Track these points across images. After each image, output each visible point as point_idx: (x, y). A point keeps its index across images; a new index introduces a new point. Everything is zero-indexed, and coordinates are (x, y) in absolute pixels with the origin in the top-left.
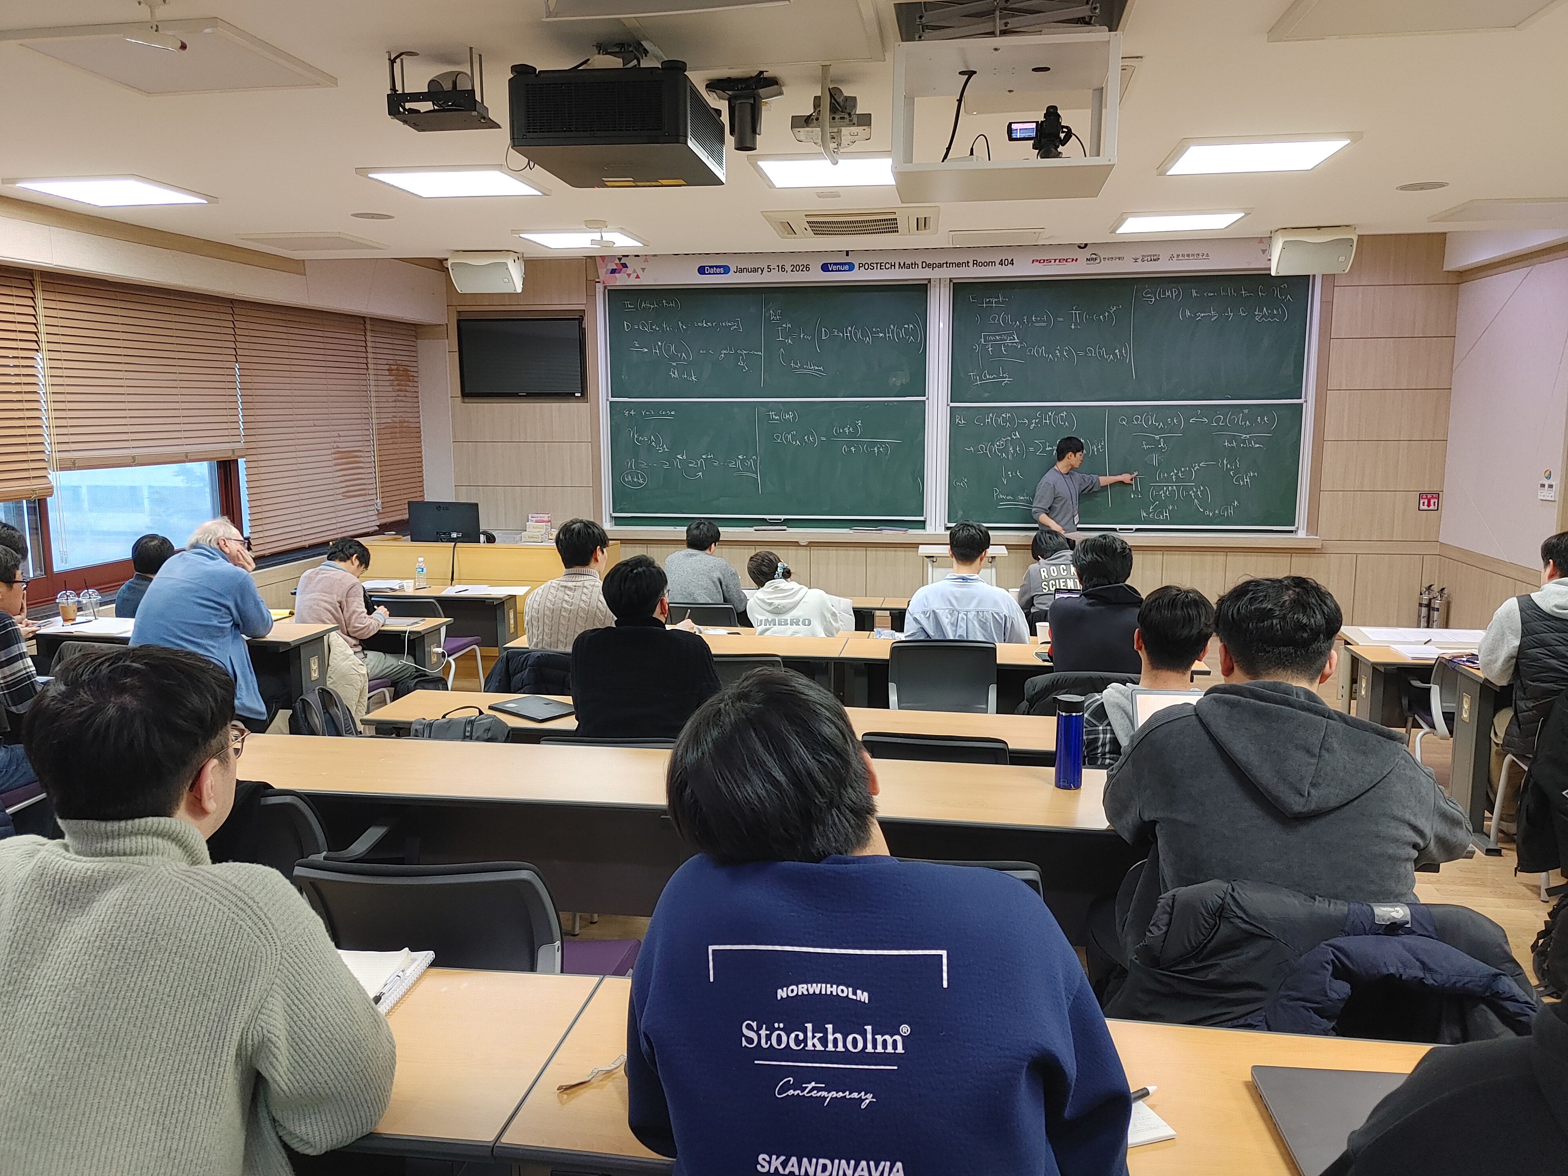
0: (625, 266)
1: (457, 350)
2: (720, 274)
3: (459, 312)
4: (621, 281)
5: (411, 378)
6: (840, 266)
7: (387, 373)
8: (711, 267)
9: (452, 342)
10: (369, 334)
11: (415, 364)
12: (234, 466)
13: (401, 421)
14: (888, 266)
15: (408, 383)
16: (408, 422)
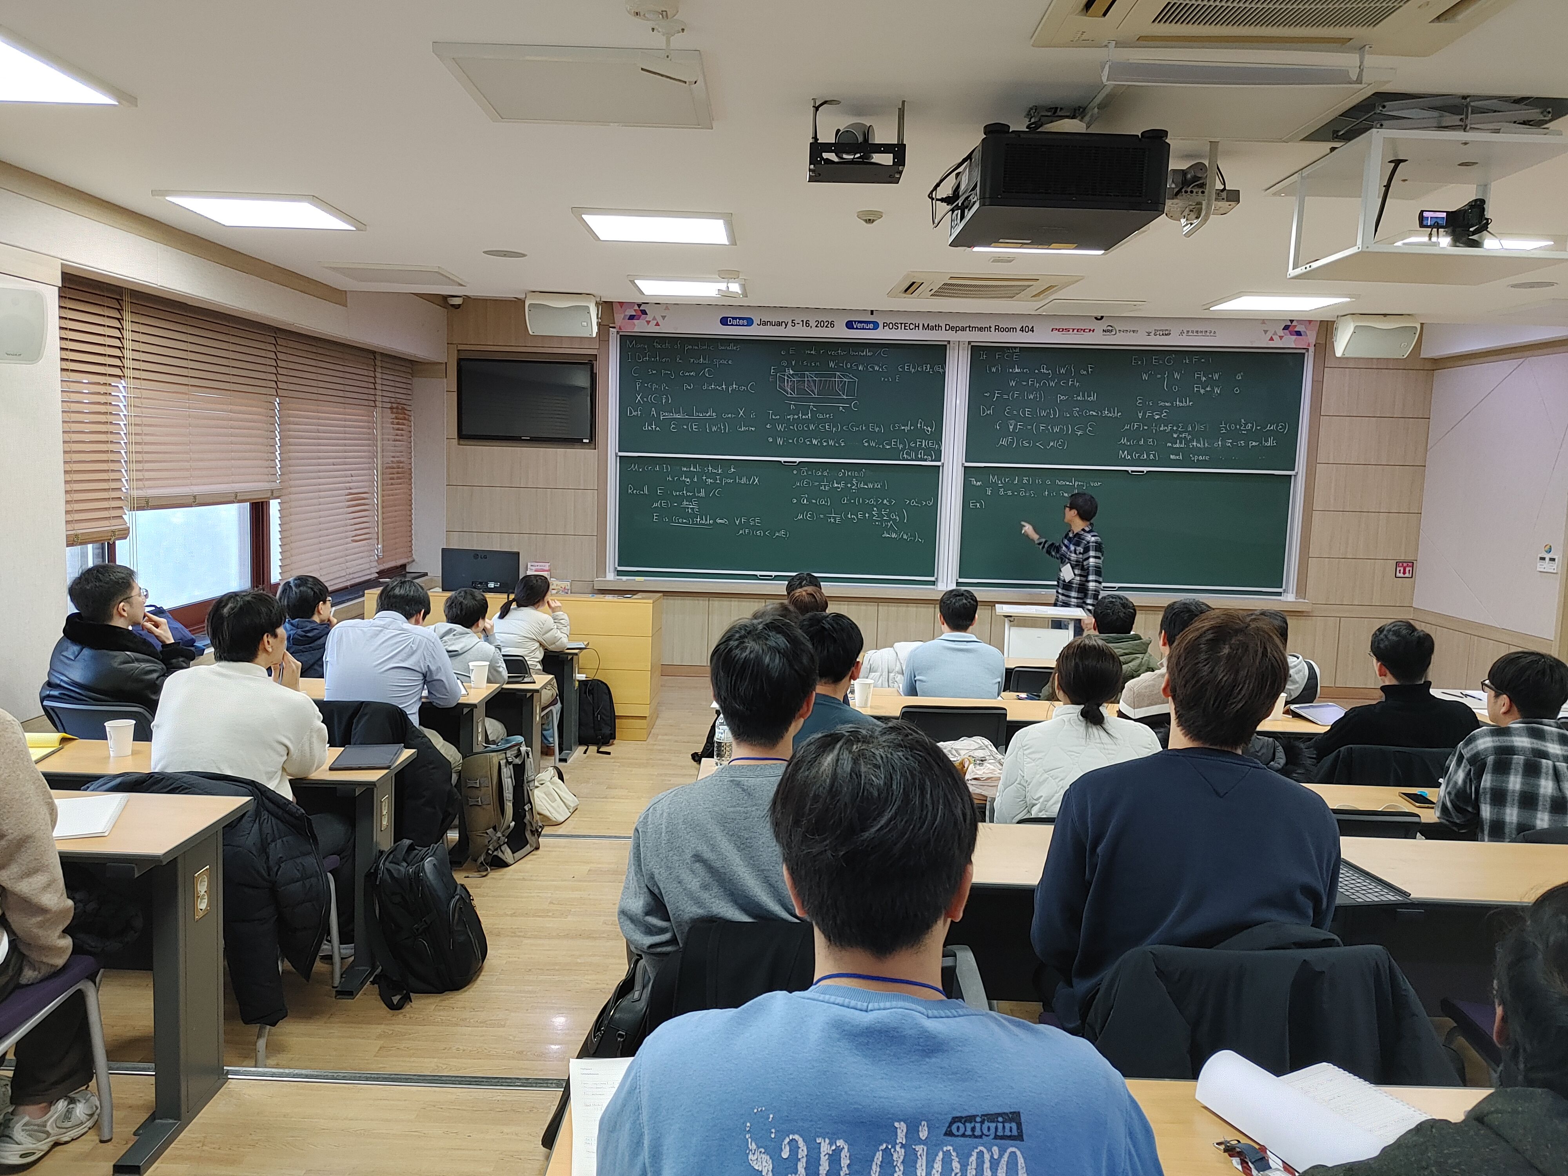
0: (644, 312)
1: (456, 390)
2: (743, 325)
3: (458, 351)
4: (640, 327)
5: (407, 417)
6: (864, 324)
7: (390, 411)
8: (734, 318)
9: (451, 382)
10: (378, 369)
11: (408, 403)
12: (265, 507)
13: (398, 462)
14: (912, 326)
15: (404, 422)
16: (403, 462)
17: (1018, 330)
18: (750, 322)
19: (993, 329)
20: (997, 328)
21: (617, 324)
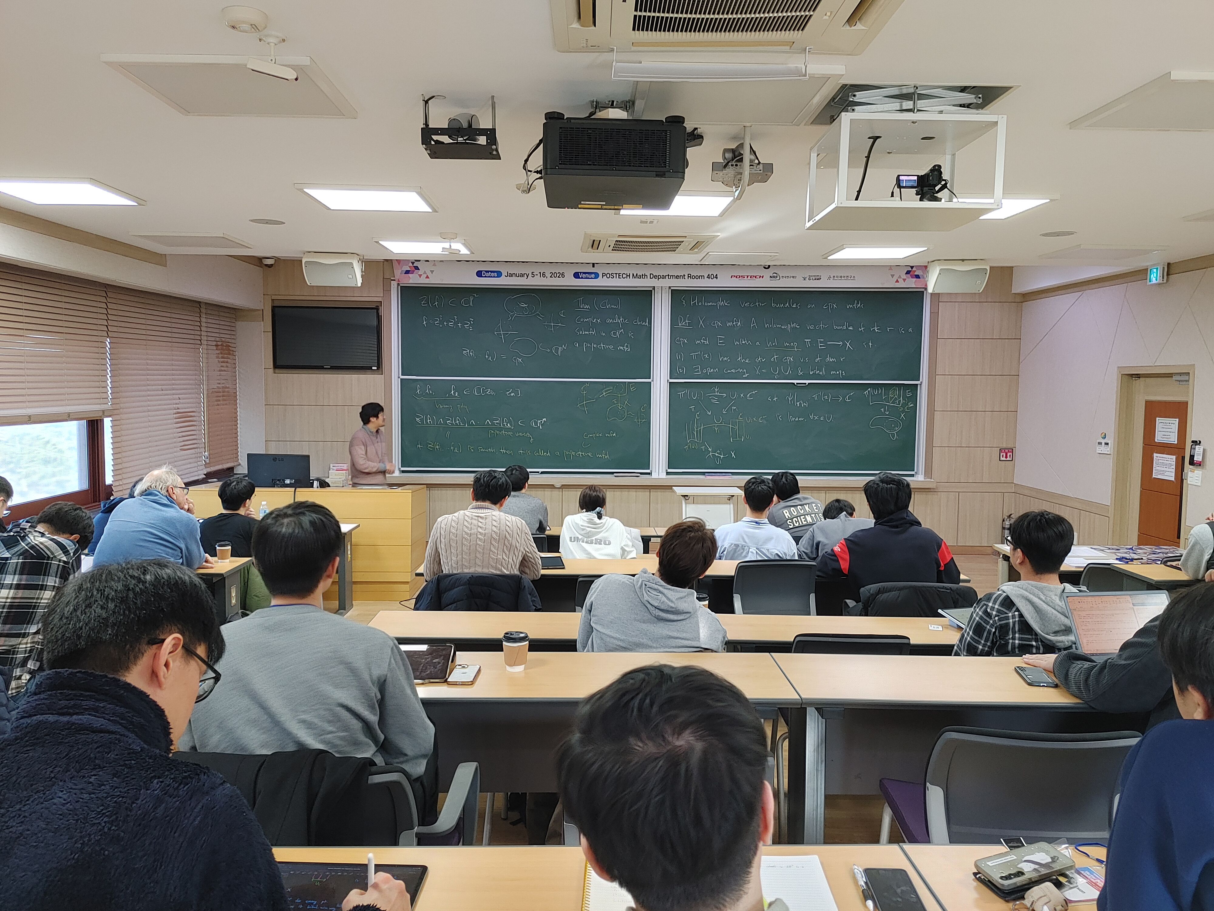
0: (417, 268)
1: (271, 330)
2: (494, 277)
3: (273, 300)
4: (414, 280)
5: (231, 352)
6: (588, 275)
7: (215, 348)
8: (487, 272)
9: (267, 324)
10: (203, 315)
11: (233, 341)
12: (99, 424)
13: (223, 387)
14: (624, 276)
15: (229, 356)
16: (228, 388)
17: (705, 277)
18: (499, 274)
19: (686, 277)
20: (690, 276)
21: (397, 278)
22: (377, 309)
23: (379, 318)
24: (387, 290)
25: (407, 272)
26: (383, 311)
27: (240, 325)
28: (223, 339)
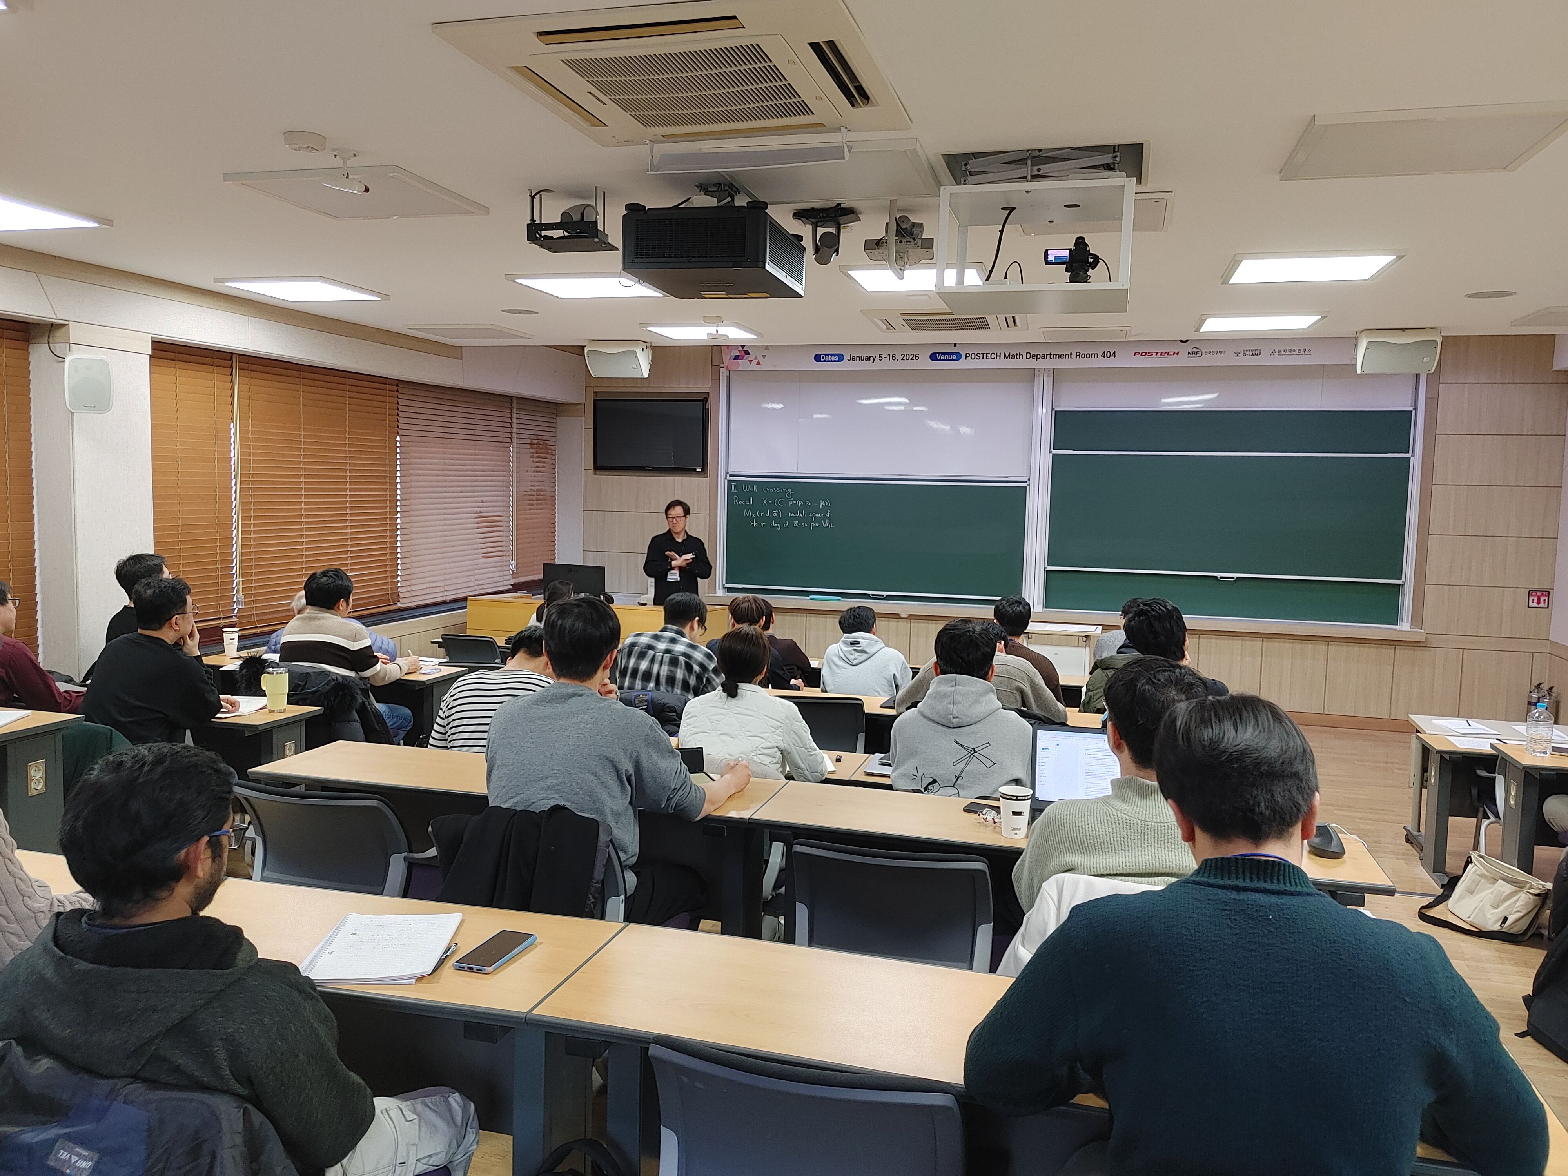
0: (747, 353)
1: (592, 427)
2: (835, 361)
3: (595, 392)
5: (550, 451)
6: (948, 356)
7: (529, 446)
8: (826, 355)
9: (587, 421)
10: (514, 411)
11: (552, 439)
13: (537, 490)
14: (993, 356)
15: (547, 456)
16: (545, 490)
17: (1099, 355)
18: (841, 358)
19: (1074, 356)
20: (1078, 355)
21: (725, 365)
22: (705, 401)
23: (706, 412)
24: (716, 379)
25: (737, 358)
26: (710, 405)
27: (562, 421)
28: (540, 437)
